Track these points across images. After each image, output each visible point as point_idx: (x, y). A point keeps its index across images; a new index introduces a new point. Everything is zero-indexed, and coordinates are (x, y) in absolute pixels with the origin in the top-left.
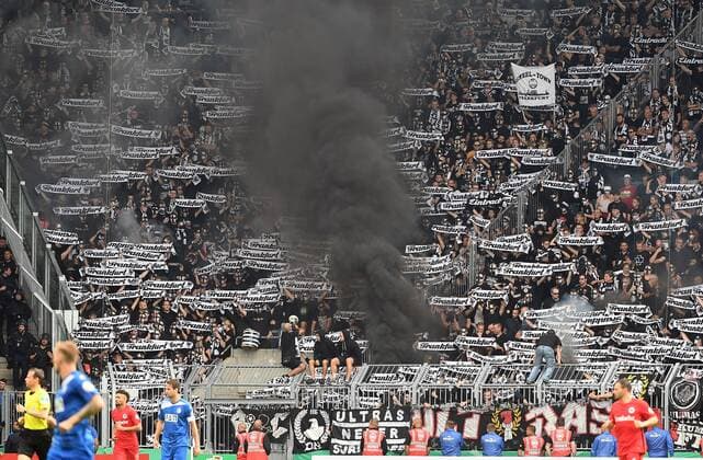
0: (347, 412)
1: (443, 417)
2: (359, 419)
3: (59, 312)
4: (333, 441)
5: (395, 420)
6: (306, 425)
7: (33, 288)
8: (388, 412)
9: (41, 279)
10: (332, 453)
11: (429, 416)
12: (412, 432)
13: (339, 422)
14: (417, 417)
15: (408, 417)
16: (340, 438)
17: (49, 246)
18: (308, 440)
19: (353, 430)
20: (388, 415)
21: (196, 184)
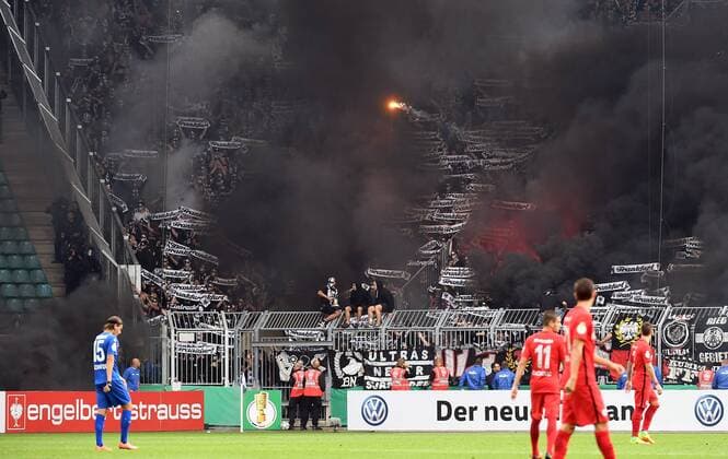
0: (378, 352)
1: (462, 359)
2: (389, 359)
3: (123, 267)
4: (366, 378)
5: (420, 359)
7: (101, 246)
8: (414, 352)
9: (108, 238)
10: (365, 389)
11: (450, 360)
12: (436, 370)
13: (371, 360)
14: (438, 356)
15: (431, 356)
16: (372, 375)
17: (114, 209)
18: (346, 375)
19: (383, 368)
20: (414, 354)
21: (245, 152)
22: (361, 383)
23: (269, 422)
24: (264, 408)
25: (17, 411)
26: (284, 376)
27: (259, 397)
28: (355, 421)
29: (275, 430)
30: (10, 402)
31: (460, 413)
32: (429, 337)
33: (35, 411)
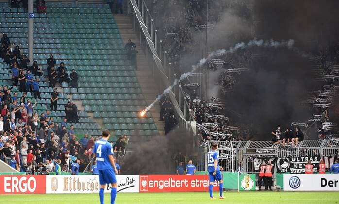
0: (296, 158)
1: (332, 160)
2: (301, 161)
3: (189, 122)
4: (291, 169)
5: (314, 161)
6: (281, 162)
7: (179, 114)
8: (311, 158)
9: (182, 110)
10: (291, 173)
11: (327, 161)
12: (320, 165)
13: (293, 161)
14: (322, 159)
15: (318, 160)
16: (294, 167)
17: (185, 98)
18: (282, 168)
19: (298, 164)
20: (311, 159)
21: (240, 74)
22: (289, 171)
23: (250, 188)
24: (248, 182)
25: (144, 183)
26: (257, 168)
27: (246, 177)
28: (286, 187)
29: (253, 191)
30: (141, 180)
31: (331, 183)
32: (318, 151)
33: (152, 184)
